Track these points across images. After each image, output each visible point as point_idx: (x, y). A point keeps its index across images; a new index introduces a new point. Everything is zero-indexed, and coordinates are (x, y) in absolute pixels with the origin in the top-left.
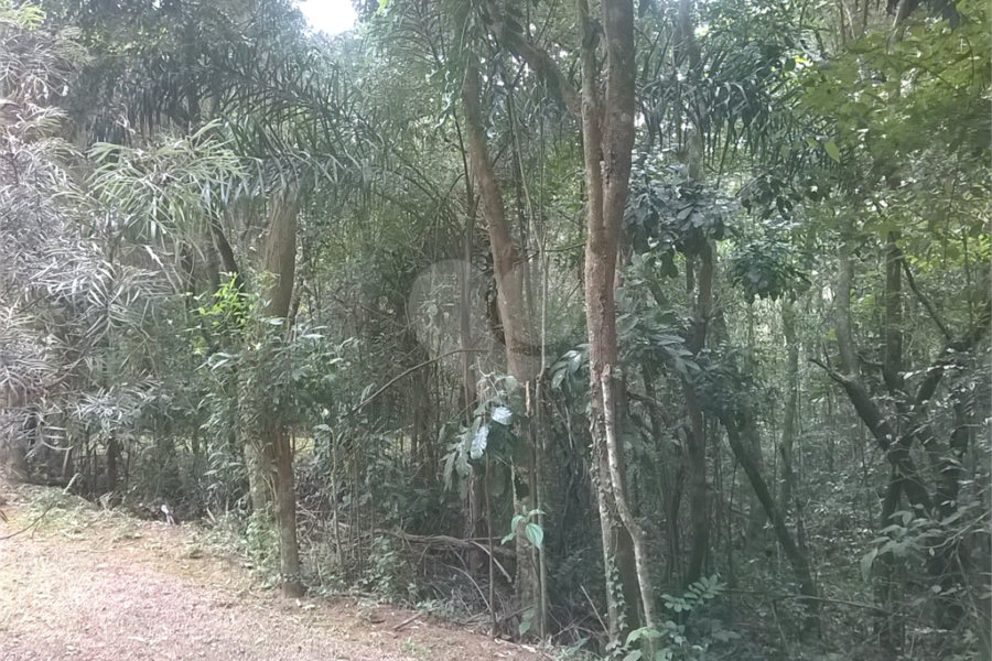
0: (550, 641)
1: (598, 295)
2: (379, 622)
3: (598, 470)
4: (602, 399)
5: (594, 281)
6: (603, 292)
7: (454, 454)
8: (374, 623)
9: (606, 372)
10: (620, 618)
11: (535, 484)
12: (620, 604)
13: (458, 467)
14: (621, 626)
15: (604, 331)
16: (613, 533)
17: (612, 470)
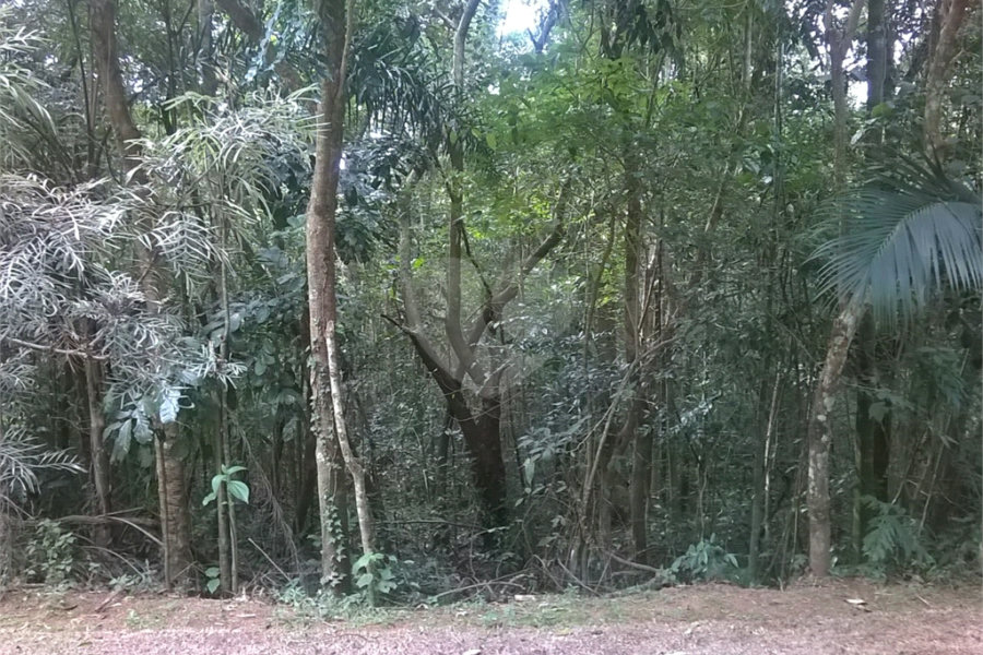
0: (244, 592)
1: (322, 255)
2: (72, 609)
3: (320, 419)
4: (327, 352)
5: (319, 243)
6: (326, 253)
7: (129, 421)
8: (69, 610)
9: (330, 328)
10: (339, 551)
11: (222, 444)
12: (339, 538)
13: (137, 435)
14: (339, 559)
15: (327, 290)
16: (332, 475)
17: (338, 417)
